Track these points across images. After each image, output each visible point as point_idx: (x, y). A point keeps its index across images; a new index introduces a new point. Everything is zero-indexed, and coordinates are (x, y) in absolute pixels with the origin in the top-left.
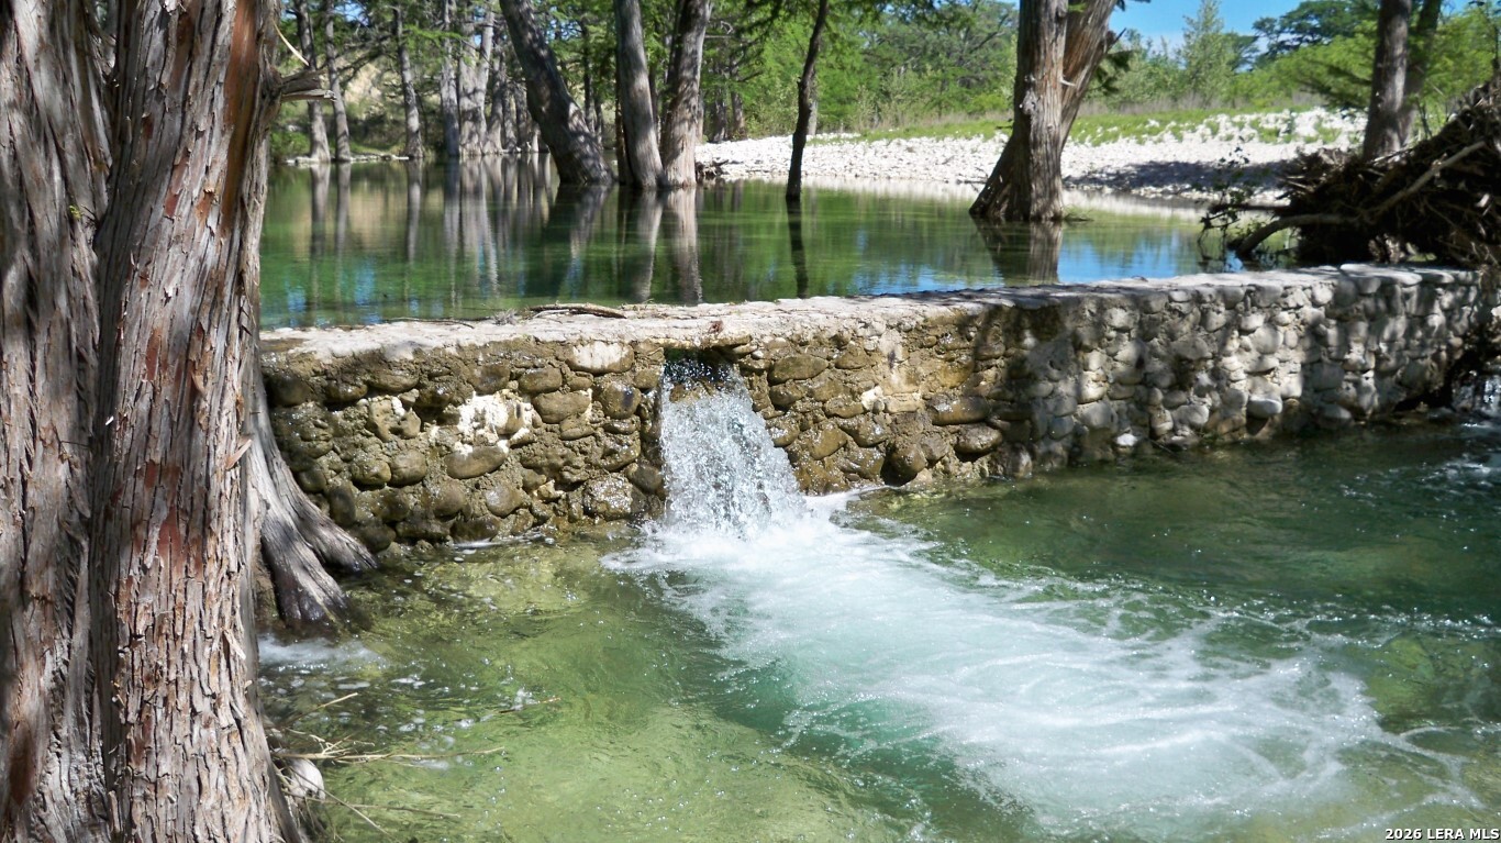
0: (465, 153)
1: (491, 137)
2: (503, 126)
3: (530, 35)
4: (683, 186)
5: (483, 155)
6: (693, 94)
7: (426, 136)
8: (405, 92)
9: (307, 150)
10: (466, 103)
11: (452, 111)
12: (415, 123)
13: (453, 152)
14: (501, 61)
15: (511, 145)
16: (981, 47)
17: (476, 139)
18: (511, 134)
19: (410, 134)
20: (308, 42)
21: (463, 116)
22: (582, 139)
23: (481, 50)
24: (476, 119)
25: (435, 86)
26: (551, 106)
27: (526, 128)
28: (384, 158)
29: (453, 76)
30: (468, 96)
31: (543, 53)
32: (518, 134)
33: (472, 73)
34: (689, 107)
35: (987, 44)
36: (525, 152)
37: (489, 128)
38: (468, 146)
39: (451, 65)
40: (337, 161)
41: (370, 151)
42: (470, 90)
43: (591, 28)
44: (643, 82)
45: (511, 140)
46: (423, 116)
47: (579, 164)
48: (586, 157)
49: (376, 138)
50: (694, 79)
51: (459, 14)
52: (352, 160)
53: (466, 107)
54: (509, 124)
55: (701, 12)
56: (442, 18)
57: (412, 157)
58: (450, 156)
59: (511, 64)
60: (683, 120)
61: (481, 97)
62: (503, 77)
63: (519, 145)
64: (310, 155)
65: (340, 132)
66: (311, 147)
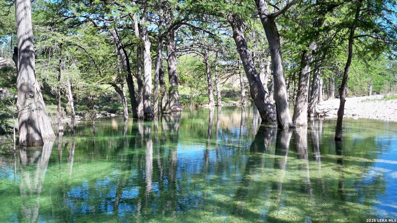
3: (251, 70)
4: (302, 125)
6: (306, 91)
8: (241, 85)
12: (244, 94)
19: (242, 97)
20: (209, 71)
22: (269, 106)
23: (266, 72)
26: (258, 94)
28: (234, 104)
31: (256, 76)
34: (304, 96)
40: (217, 106)
41: (232, 102)
47: (268, 115)
48: (271, 113)
50: (306, 85)
52: (222, 105)
57: (243, 104)
60: (302, 101)
64: (209, 104)
65: (218, 98)
66: (209, 102)
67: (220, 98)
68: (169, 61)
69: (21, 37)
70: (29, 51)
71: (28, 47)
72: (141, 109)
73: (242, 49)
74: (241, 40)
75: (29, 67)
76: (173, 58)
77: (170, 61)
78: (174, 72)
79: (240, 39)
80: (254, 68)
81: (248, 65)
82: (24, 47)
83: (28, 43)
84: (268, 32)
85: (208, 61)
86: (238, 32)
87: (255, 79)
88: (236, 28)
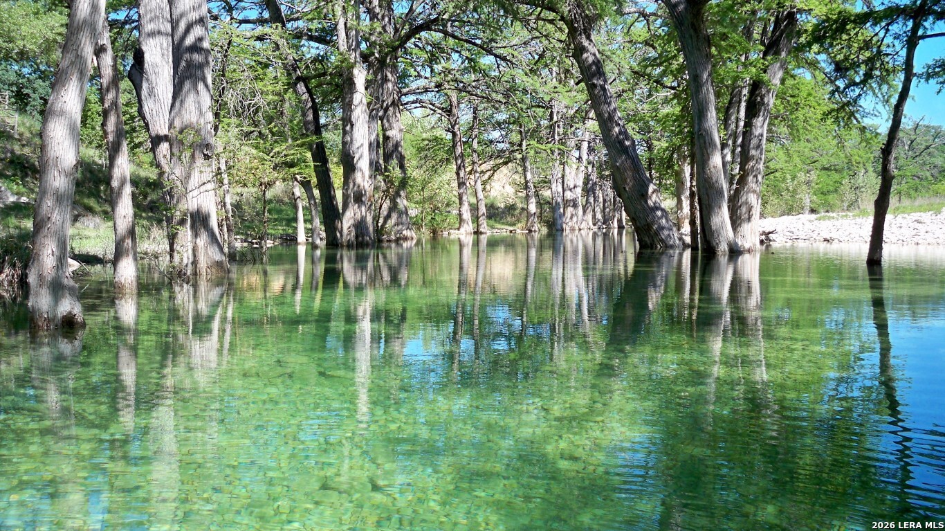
0: (568, 229)
1: (585, 218)
2: (594, 210)
4: (749, 251)
5: (580, 230)
7: (540, 216)
8: (526, 187)
9: (457, 225)
10: (569, 195)
11: (559, 200)
12: (533, 208)
13: (559, 227)
14: (593, 166)
15: (599, 224)
16: (920, 155)
17: (575, 219)
18: (599, 216)
19: (529, 215)
20: (460, 151)
21: (566, 203)
22: (659, 213)
23: (580, 159)
24: (575, 206)
25: (547, 183)
26: (633, 185)
27: (609, 213)
28: (511, 232)
29: (560, 175)
30: (571, 190)
31: (627, 143)
32: (604, 216)
33: (573, 173)
35: (923, 154)
36: (609, 228)
37: (584, 212)
38: (570, 224)
39: (559, 168)
40: (477, 233)
41: (503, 227)
42: (572, 186)
43: (655, 143)
44: (716, 160)
45: (599, 220)
46: (539, 204)
47: (657, 233)
48: (663, 228)
49: (509, 219)
51: (565, 134)
52: (489, 233)
53: (569, 198)
54: (598, 210)
55: (766, 100)
56: (553, 136)
57: (530, 231)
58: (557, 230)
59: (600, 169)
61: (579, 191)
62: (594, 177)
63: (604, 223)
64: (459, 229)
65: (480, 213)
66: (460, 223)
67: (483, 214)
68: (385, 121)
69: (182, 15)
70: (202, 49)
71: (200, 39)
72: (349, 225)
73: (595, 82)
74: (594, 61)
75: (201, 86)
76: (394, 113)
77: (388, 121)
78: (397, 145)
79: (591, 59)
80: (623, 127)
81: (611, 117)
82: (189, 40)
83: (198, 31)
84: (687, 36)
85: (457, 126)
86: (586, 43)
87: (628, 152)
88: (580, 34)
